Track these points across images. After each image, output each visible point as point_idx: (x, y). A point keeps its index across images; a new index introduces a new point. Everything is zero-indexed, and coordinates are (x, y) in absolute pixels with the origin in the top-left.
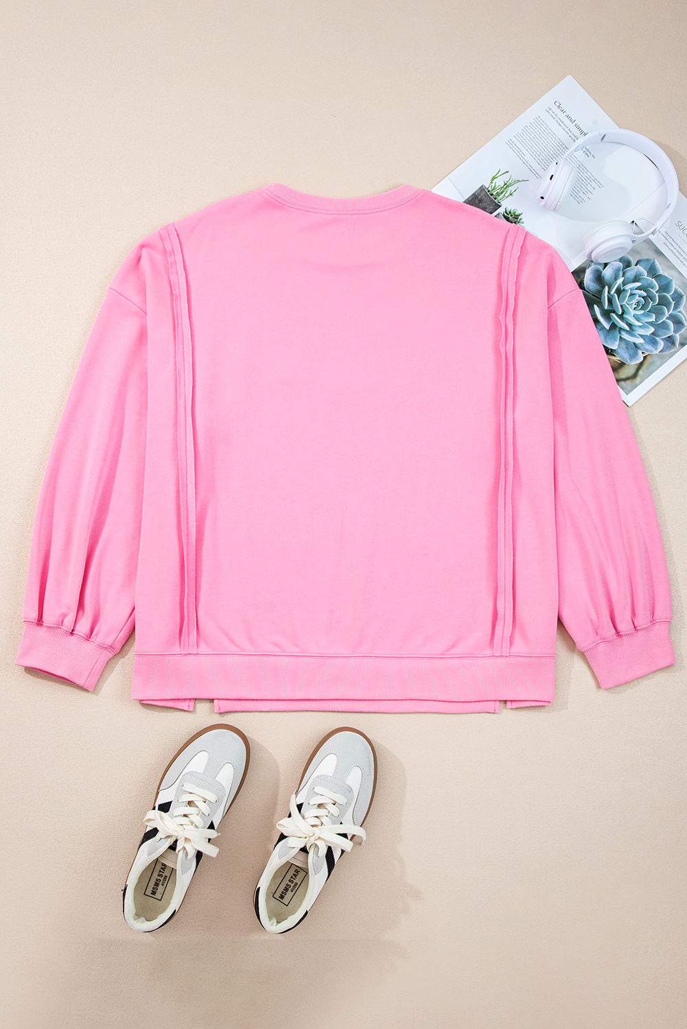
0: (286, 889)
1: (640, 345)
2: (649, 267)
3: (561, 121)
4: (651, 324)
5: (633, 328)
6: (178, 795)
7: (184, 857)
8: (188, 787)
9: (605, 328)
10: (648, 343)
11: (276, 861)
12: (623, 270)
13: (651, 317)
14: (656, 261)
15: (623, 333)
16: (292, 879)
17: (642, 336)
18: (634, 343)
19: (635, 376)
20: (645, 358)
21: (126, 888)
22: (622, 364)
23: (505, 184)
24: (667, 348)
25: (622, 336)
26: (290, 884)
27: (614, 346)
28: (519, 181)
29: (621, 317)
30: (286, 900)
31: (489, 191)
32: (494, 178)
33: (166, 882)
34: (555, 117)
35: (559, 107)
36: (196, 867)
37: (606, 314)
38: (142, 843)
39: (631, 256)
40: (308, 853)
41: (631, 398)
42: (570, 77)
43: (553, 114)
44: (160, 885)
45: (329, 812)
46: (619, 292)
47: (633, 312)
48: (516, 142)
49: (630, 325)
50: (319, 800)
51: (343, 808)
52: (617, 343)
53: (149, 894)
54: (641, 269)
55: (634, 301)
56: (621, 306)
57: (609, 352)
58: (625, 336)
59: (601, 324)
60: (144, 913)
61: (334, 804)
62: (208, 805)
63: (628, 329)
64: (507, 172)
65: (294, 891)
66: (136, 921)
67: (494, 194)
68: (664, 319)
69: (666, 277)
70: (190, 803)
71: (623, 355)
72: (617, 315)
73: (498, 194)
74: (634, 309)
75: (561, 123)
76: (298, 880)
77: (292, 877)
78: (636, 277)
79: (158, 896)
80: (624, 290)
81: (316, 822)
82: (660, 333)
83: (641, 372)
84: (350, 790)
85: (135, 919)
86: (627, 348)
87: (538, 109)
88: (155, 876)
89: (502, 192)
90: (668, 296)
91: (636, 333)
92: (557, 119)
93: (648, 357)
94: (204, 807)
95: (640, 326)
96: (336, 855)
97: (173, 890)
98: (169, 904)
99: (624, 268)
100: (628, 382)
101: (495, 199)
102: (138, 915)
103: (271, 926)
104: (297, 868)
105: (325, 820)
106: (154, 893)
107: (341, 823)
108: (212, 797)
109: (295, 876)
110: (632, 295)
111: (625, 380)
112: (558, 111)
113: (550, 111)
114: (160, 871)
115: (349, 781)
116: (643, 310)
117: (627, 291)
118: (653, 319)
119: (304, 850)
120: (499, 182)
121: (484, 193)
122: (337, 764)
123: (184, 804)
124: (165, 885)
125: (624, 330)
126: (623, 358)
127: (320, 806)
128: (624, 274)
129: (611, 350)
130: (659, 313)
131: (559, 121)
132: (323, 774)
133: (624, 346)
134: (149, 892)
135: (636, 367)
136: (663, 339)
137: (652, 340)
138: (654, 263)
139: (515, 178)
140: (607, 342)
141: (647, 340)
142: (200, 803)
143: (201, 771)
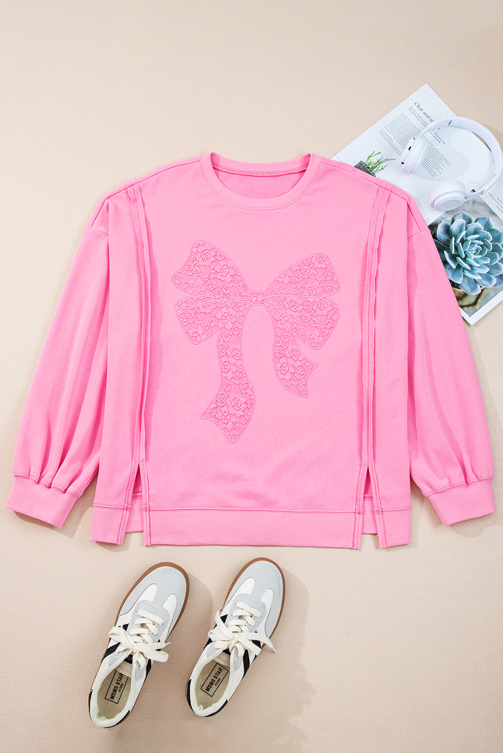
0: (211, 683)
1: (479, 281)
2: (485, 223)
3: (420, 117)
4: (487, 265)
5: (474, 268)
6: (133, 619)
7: (137, 668)
8: (141, 612)
9: (452, 268)
10: (485, 280)
11: (205, 658)
12: (466, 225)
13: (487, 260)
14: (490, 219)
15: (466, 271)
16: (216, 675)
17: (480, 274)
18: (474, 279)
19: (475, 303)
20: (482, 290)
21: (91, 693)
22: (465, 295)
23: (378, 161)
24: (499, 283)
25: (465, 274)
26: (214, 679)
27: (459, 281)
28: (388, 160)
29: (465, 260)
30: (211, 692)
31: (366, 165)
32: (370, 157)
33: (122, 689)
34: (415, 113)
35: (418, 107)
36: (146, 677)
37: (454, 258)
38: (105, 656)
39: (472, 215)
40: (230, 654)
41: (472, 320)
42: (426, 85)
43: (413, 112)
44: (118, 691)
45: (247, 622)
46: (463, 241)
47: (473, 256)
48: (386, 131)
49: (471, 266)
50: (239, 613)
51: (258, 620)
52: (462, 279)
53: (109, 698)
54: (479, 225)
55: (474, 249)
56: (465, 252)
57: (454, 285)
58: (467, 274)
59: (450, 265)
60: (105, 713)
61: (251, 617)
62: (156, 626)
63: (469, 268)
64: (380, 153)
65: (218, 685)
66: (99, 719)
67: (370, 167)
68: (497, 262)
69: (498, 231)
70: (143, 625)
71: (465, 288)
72: (462, 258)
73: (373, 168)
74: (474, 254)
75: (419, 118)
76: (221, 676)
77: (216, 674)
78: (475, 230)
79: (116, 700)
80: (466, 240)
81: (237, 629)
82: (494, 272)
83: (479, 301)
84: (264, 606)
85: (98, 717)
86: (469, 283)
87: (403, 108)
88: (114, 684)
89: (376, 167)
90: (500, 245)
91: (476, 272)
92: (417, 115)
93: (485, 290)
94: (153, 628)
95: (479, 267)
96: (251, 658)
97: (127, 696)
98: (124, 707)
99: (466, 224)
100: (470, 308)
101: (371, 171)
102: (100, 715)
103: (200, 711)
104: (221, 667)
105: (244, 628)
106: (112, 697)
107: (256, 632)
108: (159, 621)
109: (219, 673)
110: (472, 244)
111: (468, 306)
112: (417, 110)
113: (411, 110)
114: (118, 680)
115: (263, 600)
116: (481, 255)
117: (469, 241)
118: (488, 261)
119: (227, 652)
120: (374, 160)
121: (362, 166)
122: (255, 586)
123: (138, 626)
124: (121, 691)
125: (467, 269)
126: (466, 290)
127: (240, 617)
128: (466, 228)
129: (457, 284)
130: (493, 258)
131: (418, 117)
132: (243, 593)
133: (467, 282)
134: (108, 697)
135: (476, 297)
136: (496, 277)
137: (488, 277)
138: (489, 220)
139: (385, 158)
140: (454, 278)
141: (484, 277)
142: (150, 626)
143: (152, 600)
